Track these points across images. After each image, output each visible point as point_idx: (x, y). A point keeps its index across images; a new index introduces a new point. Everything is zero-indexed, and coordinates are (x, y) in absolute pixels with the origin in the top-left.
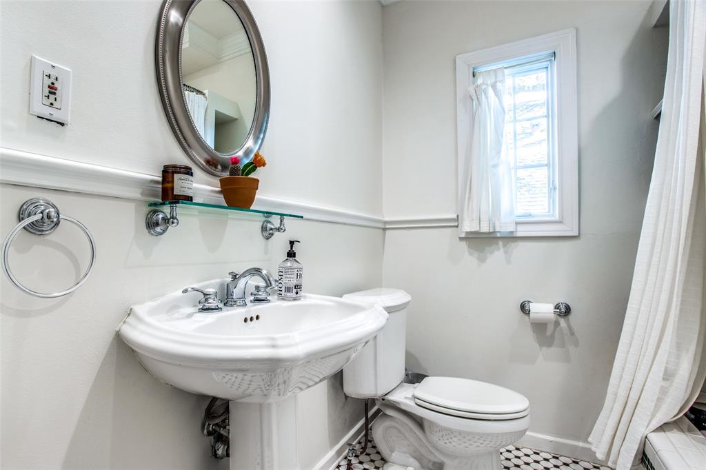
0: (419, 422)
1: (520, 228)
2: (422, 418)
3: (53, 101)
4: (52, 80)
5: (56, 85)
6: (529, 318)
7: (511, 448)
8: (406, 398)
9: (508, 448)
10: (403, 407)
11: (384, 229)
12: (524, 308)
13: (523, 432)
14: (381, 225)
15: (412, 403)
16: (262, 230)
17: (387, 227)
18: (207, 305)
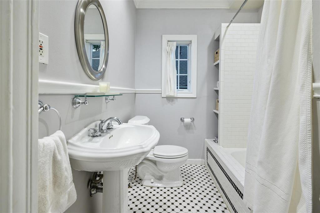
0: (155, 163)
1: (178, 94)
2: (155, 161)
3: (41, 53)
4: (41, 43)
5: (42, 45)
6: (184, 123)
7: (184, 165)
8: (150, 155)
9: (181, 167)
10: (150, 159)
11: (135, 93)
12: (182, 120)
13: (186, 160)
14: (135, 92)
15: (153, 157)
16: (106, 100)
17: (137, 92)
18: (96, 135)
